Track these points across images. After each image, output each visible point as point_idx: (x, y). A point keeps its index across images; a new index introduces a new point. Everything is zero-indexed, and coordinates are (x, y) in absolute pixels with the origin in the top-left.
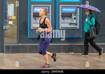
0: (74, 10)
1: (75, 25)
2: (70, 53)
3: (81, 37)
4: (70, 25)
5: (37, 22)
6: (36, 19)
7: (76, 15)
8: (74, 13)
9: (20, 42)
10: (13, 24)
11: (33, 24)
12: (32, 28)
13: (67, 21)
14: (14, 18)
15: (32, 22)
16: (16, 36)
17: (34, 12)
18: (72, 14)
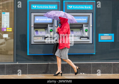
0: (86, 19)
1: (87, 38)
2: (81, 73)
3: (95, 54)
4: (80, 39)
5: (38, 35)
6: (37, 31)
7: (87, 26)
8: (85, 24)
9: (17, 61)
10: (8, 37)
11: (34, 38)
12: (32, 43)
13: (77, 33)
14: (10, 30)
15: (32, 36)
16: (12, 53)
17: (35, 22)
18: (83, 25)
